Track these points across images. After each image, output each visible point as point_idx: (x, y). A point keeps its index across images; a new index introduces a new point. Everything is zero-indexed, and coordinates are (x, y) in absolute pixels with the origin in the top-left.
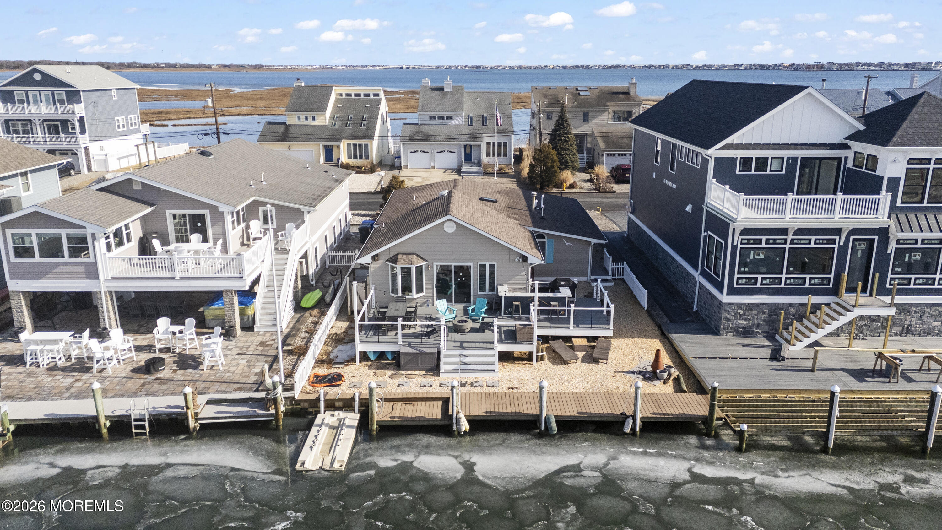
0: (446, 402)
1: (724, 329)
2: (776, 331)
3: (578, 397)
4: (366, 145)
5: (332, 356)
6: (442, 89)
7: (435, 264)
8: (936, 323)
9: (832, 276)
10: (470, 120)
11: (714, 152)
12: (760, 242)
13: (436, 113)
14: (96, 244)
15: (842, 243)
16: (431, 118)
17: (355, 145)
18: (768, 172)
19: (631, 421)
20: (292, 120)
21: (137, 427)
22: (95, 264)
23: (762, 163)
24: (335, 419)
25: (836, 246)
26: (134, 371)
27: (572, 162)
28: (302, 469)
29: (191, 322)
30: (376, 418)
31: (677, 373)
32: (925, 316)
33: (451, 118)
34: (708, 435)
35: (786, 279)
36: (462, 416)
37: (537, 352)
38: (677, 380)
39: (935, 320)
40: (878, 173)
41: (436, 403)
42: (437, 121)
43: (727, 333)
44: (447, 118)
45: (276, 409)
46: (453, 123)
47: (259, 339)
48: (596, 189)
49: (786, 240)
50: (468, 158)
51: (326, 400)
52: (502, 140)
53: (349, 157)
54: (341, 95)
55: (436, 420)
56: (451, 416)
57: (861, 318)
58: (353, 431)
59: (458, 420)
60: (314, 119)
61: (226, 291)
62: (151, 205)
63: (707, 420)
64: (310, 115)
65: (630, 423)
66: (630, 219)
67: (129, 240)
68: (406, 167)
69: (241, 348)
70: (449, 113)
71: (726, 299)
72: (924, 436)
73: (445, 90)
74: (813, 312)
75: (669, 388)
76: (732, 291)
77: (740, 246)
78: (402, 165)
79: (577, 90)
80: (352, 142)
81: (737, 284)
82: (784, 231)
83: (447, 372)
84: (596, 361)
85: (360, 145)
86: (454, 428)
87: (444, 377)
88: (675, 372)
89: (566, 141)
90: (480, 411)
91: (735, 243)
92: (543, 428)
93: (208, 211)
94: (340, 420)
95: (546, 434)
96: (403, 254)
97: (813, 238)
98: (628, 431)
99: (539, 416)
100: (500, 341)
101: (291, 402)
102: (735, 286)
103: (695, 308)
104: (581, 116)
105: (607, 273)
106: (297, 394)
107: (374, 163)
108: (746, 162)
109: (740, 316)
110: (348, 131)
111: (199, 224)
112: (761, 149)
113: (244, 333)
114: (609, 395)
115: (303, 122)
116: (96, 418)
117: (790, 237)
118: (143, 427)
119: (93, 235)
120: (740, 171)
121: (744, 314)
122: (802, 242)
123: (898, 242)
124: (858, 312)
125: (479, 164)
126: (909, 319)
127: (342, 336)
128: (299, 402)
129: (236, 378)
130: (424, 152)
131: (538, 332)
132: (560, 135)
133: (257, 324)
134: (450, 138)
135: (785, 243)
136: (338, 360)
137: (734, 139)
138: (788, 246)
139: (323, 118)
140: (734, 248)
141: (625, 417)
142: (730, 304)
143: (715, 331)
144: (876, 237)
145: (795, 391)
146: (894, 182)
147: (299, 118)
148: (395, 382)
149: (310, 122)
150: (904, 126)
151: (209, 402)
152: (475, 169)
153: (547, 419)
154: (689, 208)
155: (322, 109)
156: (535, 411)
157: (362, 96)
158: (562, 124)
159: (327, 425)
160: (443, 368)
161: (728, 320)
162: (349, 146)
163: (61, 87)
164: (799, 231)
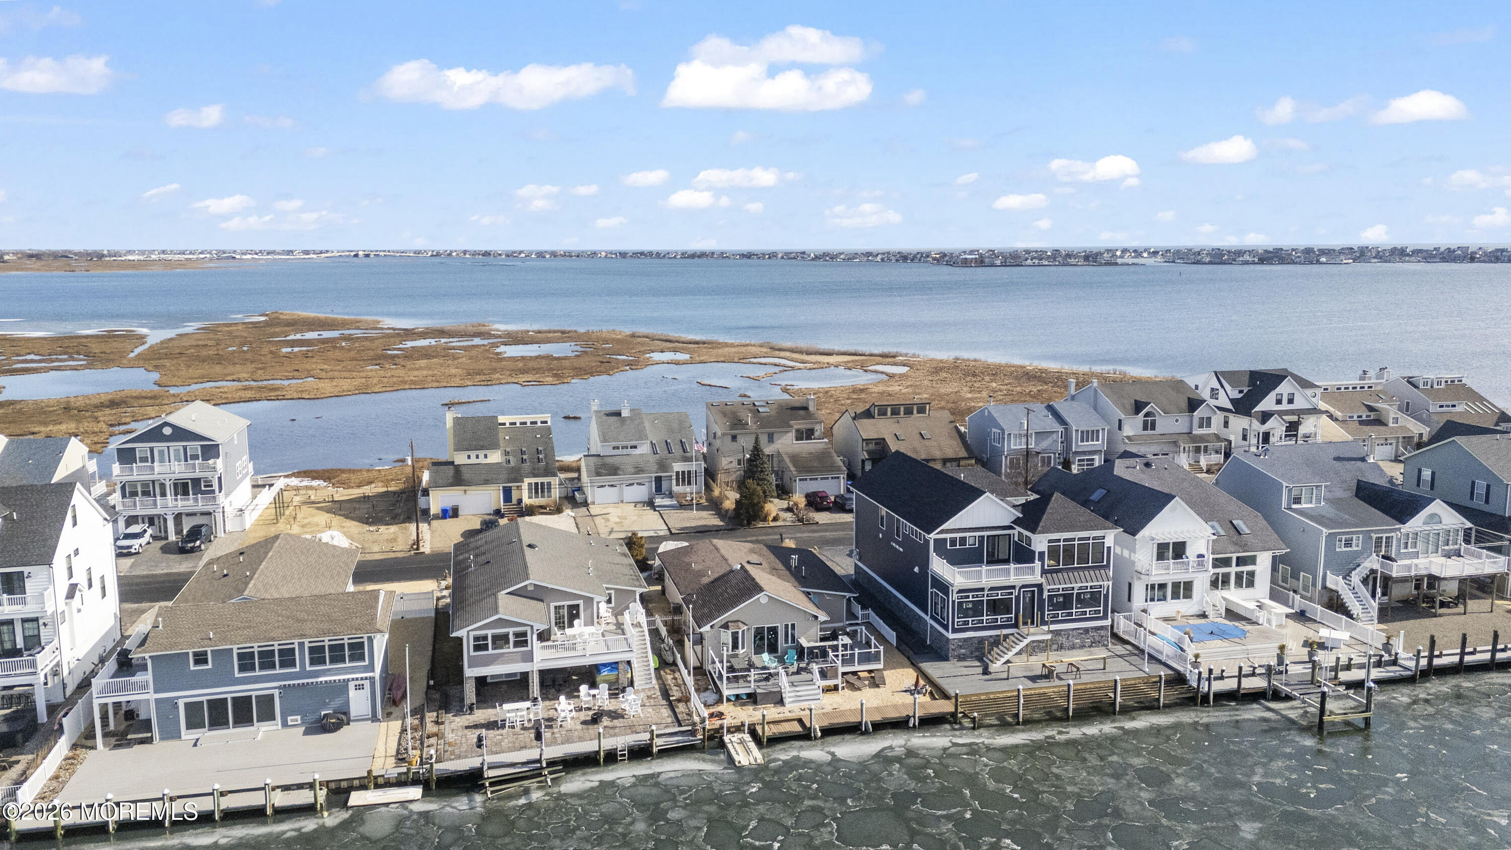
0: (799, 720)
1: (951, 656)
2: (984, 655)
3: (877, 709)
4: (549, 483)
6: (618, 414)
7: (753, 627)
8: (1077, 641)
9: (1013, 616)
10: (655, 448)
11: (933, 536)
12: (968, 597)
13: (619, 443)
15: (1017, 594)
16: (614, 448)
17: (536, 484)
18: (967, 548)
19: (912, 719)
20: (460, 459)
21: (620, 755)
22: (531, 651)
23: (963, 540)
24: (737, 737)
25: (1014, 596)
26: (587, 723)
28: (741, 765)
29: (603, 686)
30: (766, 734)
32: (1070, 636)
33: (635, 447)
34: (956, 723)
35: (987, 620)
36: (817, 727)
37: (841, 684)
38: (931, 693)
39: (1076, 639)
40: (1032, 548)
41: (793, 722)
42: (619, 452)
43: (954, 659)
44: (631, 447)
45: (701, 736)
46: (638, 452)
48: (799, 520)
49: (984, 595)
50: (659, 489)
51: (724, 728)
53: (534, 497)
55: (798, 732)
56: (808, 728)
57: (1033, 642)
58: (753, 743)
59: (813, 730)
60: (486, 456)
61: (621, 662)
63: (954, 715)
64: (481, 454)
66: (856, 565)
68: (593, 503)
70: (633, 443)
71: (951, 636)
72: (1067, 709)
73: (623, 415)
74: (1004, 640)
75: (927, 698)
76: (955, 631)
77: (957, 600)
78: (589, 502)
79: (754, 404)
80: (533, 480)
81: (957, 625)
82: (982, 589)
83: (790, 703)
84: (877, 686)
85: (541, 483)
86: (813, 735)
87: (788, 706)
88: (929, 689)
90: (825, 723)
91: (954, 599)
92: (864, 729)
93: (579, 600)
94: (741, 739)
95: (866, 733)
96: (731, 622)
97: (1000, 592)
98: (911, 725)
99: (860, 723)
100: (819, 679)
101: (706, 730)
102: (956, 627)
103: (929, 643)
104: (766, 434)
105: (857, 618)
107: (557, 501)
108: (953, 542)
109: (961, 647)
110: (528, 468)
111: (574, 612)
112: (964, 531)
114: (895, 706)
115: (473, 460)
116: (597, 752)
117: (986, 593)
118: (624, 755)
120: (950, 548)
121: (963, 645)
122: (994, 595)
123: (1049, 591)
124: (1030, 639)
125: (671, 495)
126: (1062, 640)
128: (710, 730)
130: (612, 486)
131: (842, 670)
132: (756, 466)
133: (636, 684)
134: (639, 470)
137: (945, 526)
138: (985, 598)
139: (496, 455)
140: (953, 602)
141: (908, 717)
142: (954, 639)
143: (946, 659)
144: (1036, 589)
145: (999, 692)
146: (1041, 554)
147: (469, 457)
149: (482, 460)
150: (1043, 519)
151: (656, 736)
152: (667, 502)
153: (866, 723)
154: (916, 569)
156: (858, 719)
157: (529, 424)
159: (735, 741)
160: (786, 701)
161: (953, 650)
162: (530, 484)
163: (195, 440)
164: (992, 589)
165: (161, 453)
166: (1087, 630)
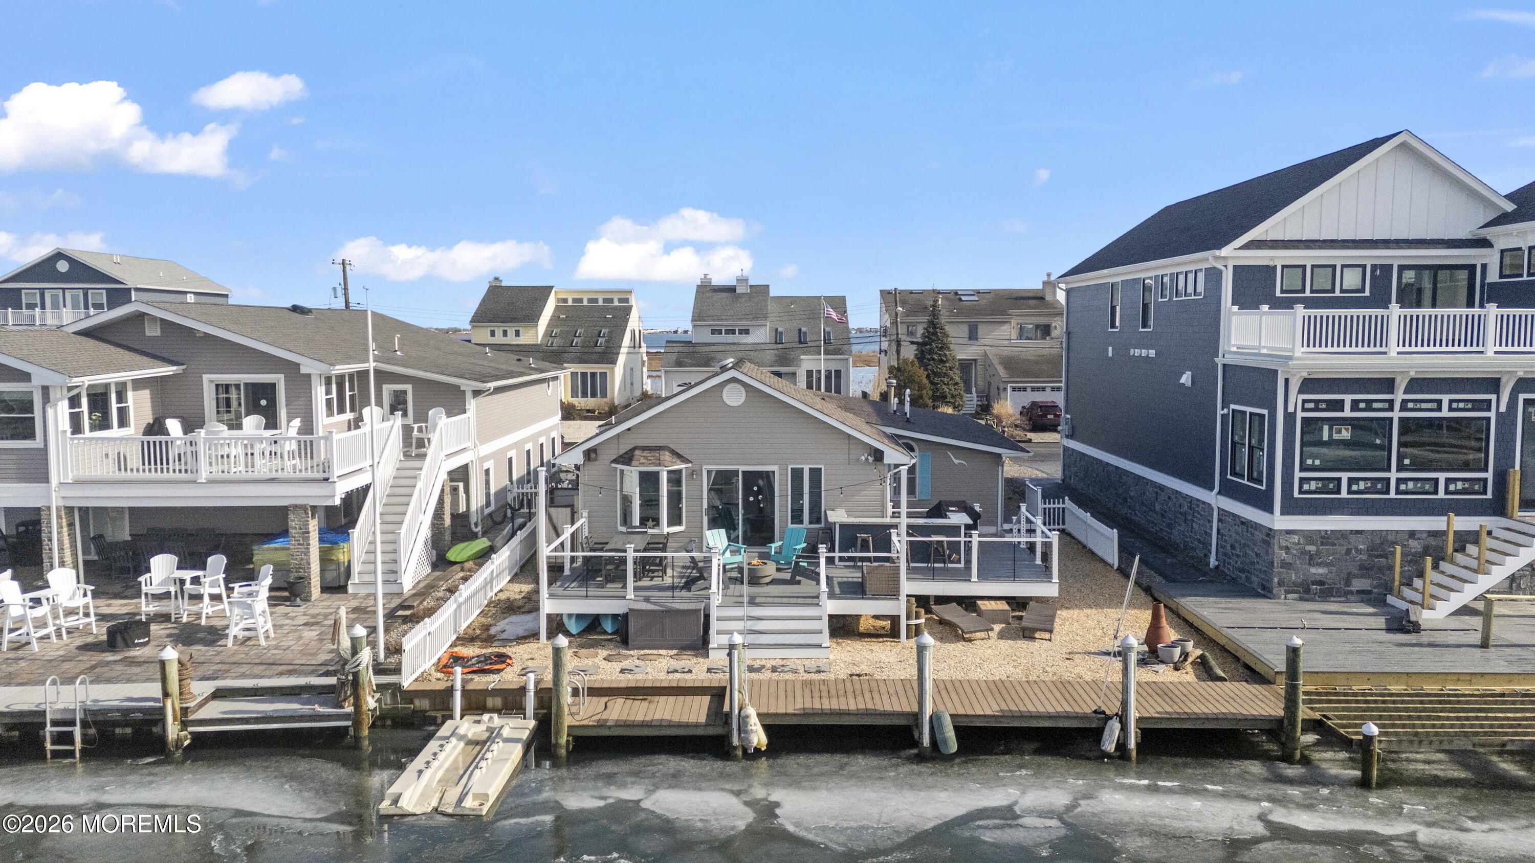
0: (718, 694)
1: (1281, 584)
2: (1390, 590)
3: (998, 687)
4: (603, 375)
5: (493, 631)
6: (732, 289)
7: (706, 468)
9: (1489, 475)
10: (778, 338)
11: (1232, 255)
12: (1338, 405)
13: (723, 324)
14: (50, 412)
15: (1503, 409)
16: (713, 332)
17: (584, 375)
18: (1338, 293)
19: (1115, 725)
20: (480, 335)
21: (56, 738)
22: (45, 451)
23: (1325, 268)
24: (482, 727)
25: (1492, 414)
26: (86, 648)
27: (953, 396)
28: (393, 811)
29: (217, 562)
30: (568, 721)
31: (1199, 652)
33: (747, 332)
34: (1288, 759)
35: (1399, 481)
36: (751, 712)
37: (908, 618)
38: (1202, 665)
41: (697, 699)
42: (723, 338)
43: (1287, 592)
44: (741, 332)
45: (357, 705)
46: (749, 339)
47: (354, 604)
49: (1391, 402)
51: (464, 692)
52: (833, 367)
53: (574, 395)
54: (565, 301)
55: (697, 725)
56: (728, 716)
58: (517, 751)
59: (743, 720)
60: (517, 334)
61: (296, 507)
62: (173, 361)
64: (511, 328)
65: (1114, 729)
67: (123, 422)
69: (314, 616)
70: (745, 324)
71: (1279, 522)
73: (738, 291)
74: (1461, 549)
75: (1188, 675)
76: (1291, 507)
77: (1300, 415)
79: (956, 293)
80: (579, 368)
81: (1300, 492)
82: (1388, 384)
83: (723, 647)
84: (1028, 634)
85: (593, 375)
86: (735, 741)
87: (715, 657)
88: (1195, 653)
89: (941, 361)
91: (1291, 409)
92: (926, 741)
93: (282, 376)
94: (491, 730)
96: (645, 447)
97: (1446, 398)
98: (1109, 746)
99: (916, 717)
100: (832, 595)
101: (394, 695)
102: (1296, 494)
103: (1213, 562)
104: (965, 330)
106: (407, 681)
107: (616, 403)
109: (1311, 557)
110: (576, 349)
111: (263, 402)
112: (1321, 248)
113: (325, 596)
114: (1063, 686)
115: (498, 339)
117: (1399, 396)
119: (45, 390)
120: (1282, 292)
121: (1319, 553)
122: (1424, 406)
127: (520, 603)
128: (410, 696)
129: (289, 656)
131: (908, 588)
132: (931, 352)
133: (355, 579)
135: (1391, 409)
136: (504, 636)
137: (1269, 228)
138: (1396, 415)
139: (533, 331)
140: (1290, 418)
141: (1102, 717)
142: (1289, 532)
143: (1264, 592)
147: (493, 334)
148: (616, 666)
149: (511, 339)
151: (219, 695)
153: (935, 720)
154: (1186, 379)
155: (532, 318)
156: (907, 705)
157: (600, 302)
158: (935, 334)
159: (461, 738)
160: (715, 640)
161: (1286, 565)
162: (574, 375)
163: (103, 282)
164: (1415, 385)
165: (54, 298)
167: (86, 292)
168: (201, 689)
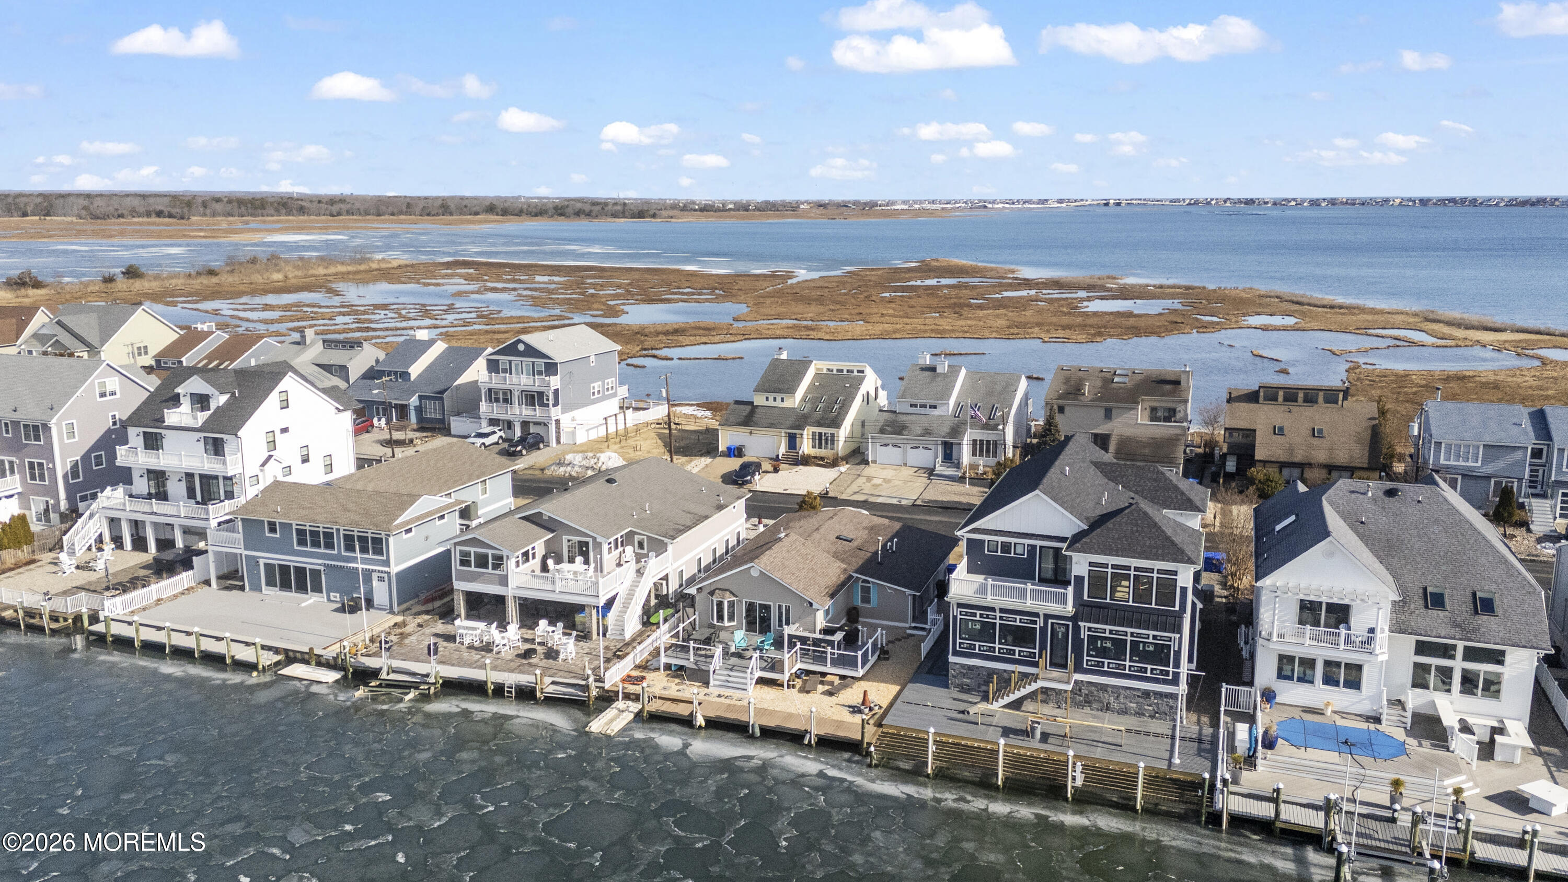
1: (952, 684)
2: (990, 691)
4: (833, 435)
5: (646, 665)
6: (932, 370)
7: (744, 600)
8: (1132, 705)
9: (1036, 651)
10: (958, 411)
11: (963, 534)
12: (975, 615)
13: (918, 402)
14: (509, 561)
15: (1042, 625)
16: (911, 406)
17: (820, 434)
18: (1012, 555)
20: (759, 400)
21: (508, 692)
22: (507, 575)
23: (1006, 547)
24: (625, 706)
25: (1038, 626)
26: (518, 656)
28: (588, 730)
29: (560, 625)
30: (649, 709)
32: (1122, 696)
33: (935, 407)
35: (1000, 649)
36: (699, 715)
37: (788, 681)
39: (1131, 702)
41: (693, 705)
42: (918, 410)
43: (955, 688)
44: (931, 407)
45: (590, 693)
46: (936, 412)
49: (995, 616)
50: (946, 457)
51: (625, 693)
52: (992, 438)
53: (814, 447)
54: (822, 370)
55: (684, 716)
56: (696, 715)
58: (631, 716)
59: (698, 718)
60: (782, 400)
61: (588, 605)
62: (552, 531)
64: (779, 396)
65: (807, 737)
67: (534, 557)
68: (874, 462)
69: (591, 649)
70: (933, 402)
71: (951, 659)
73: (938, 371)
74: (1014, 679)
76: (956, 653)
77: (959, 617)
78: (869, 460)
79: (1113, 374)
80: (818, 430)
81: (960, 647)
82: (993, 610)
83: (715, 686)
84: (832, 694)
85: (826, 434)
86: (694, 723)
87: (713, 690)
90: (712, 714)
91: (955, 614)
92: (749, 731)
93: (592, 539)
94: (627, 707)
95: (752, 737)
96: (720, 589)
97: (1017, 617)
99: (750, 723)
101: (601, 690)
102: (958, 649)
104: (1102, 412)
106: (607, 686)
107: (840, 454)
108: (993, 546)
109: (965, 675)
110: (817, 415)
111: (584, 550)
115: (771, 403)
116: (486, 682)
117: (998, 614)
118: (510, 692)
119: (509, 555)
120: (988, 551)
121: (968, 673)
122: (1009, 619)
123: (1090, 629)
124: (1040, 684)
125: (958, 466)
126: (1109, 698)
128: (608, 691)
129: (576, 670)
130: (895, 446)
133: (609, 632)
134: (927, 433)
135: (995, 619)
136: (651, 667)
137: (979, 524)
138: (997, 621)
139: (791, 400)
140: (955, 617)
141: (806, 731)
142: (955, 663)
143: (947, 685)
144: (1070, 624)
146: (1079, 580)
147: (767, 399)
148: (678, 687)
149: (778, 403)
150: (1092, 535)
151: (553, 683)
152: (949, 471)
153: (755, 727)
155: (791, 390)
157: (845, 372)
159: (617, 709)
160: (712, 682)
162: (814, 434)
163: (541, 358)
164: (1004, 611)
165: (516, 366)
166: (1147, 694)
167: (533, 363)
168: (547, 680)
